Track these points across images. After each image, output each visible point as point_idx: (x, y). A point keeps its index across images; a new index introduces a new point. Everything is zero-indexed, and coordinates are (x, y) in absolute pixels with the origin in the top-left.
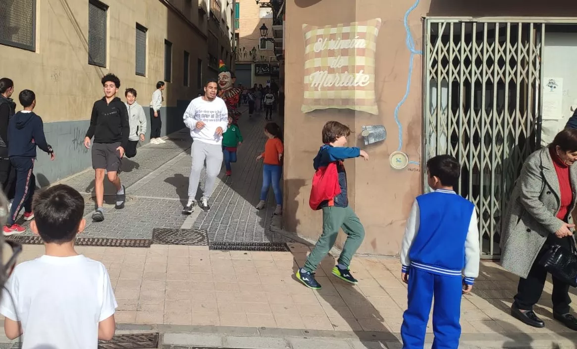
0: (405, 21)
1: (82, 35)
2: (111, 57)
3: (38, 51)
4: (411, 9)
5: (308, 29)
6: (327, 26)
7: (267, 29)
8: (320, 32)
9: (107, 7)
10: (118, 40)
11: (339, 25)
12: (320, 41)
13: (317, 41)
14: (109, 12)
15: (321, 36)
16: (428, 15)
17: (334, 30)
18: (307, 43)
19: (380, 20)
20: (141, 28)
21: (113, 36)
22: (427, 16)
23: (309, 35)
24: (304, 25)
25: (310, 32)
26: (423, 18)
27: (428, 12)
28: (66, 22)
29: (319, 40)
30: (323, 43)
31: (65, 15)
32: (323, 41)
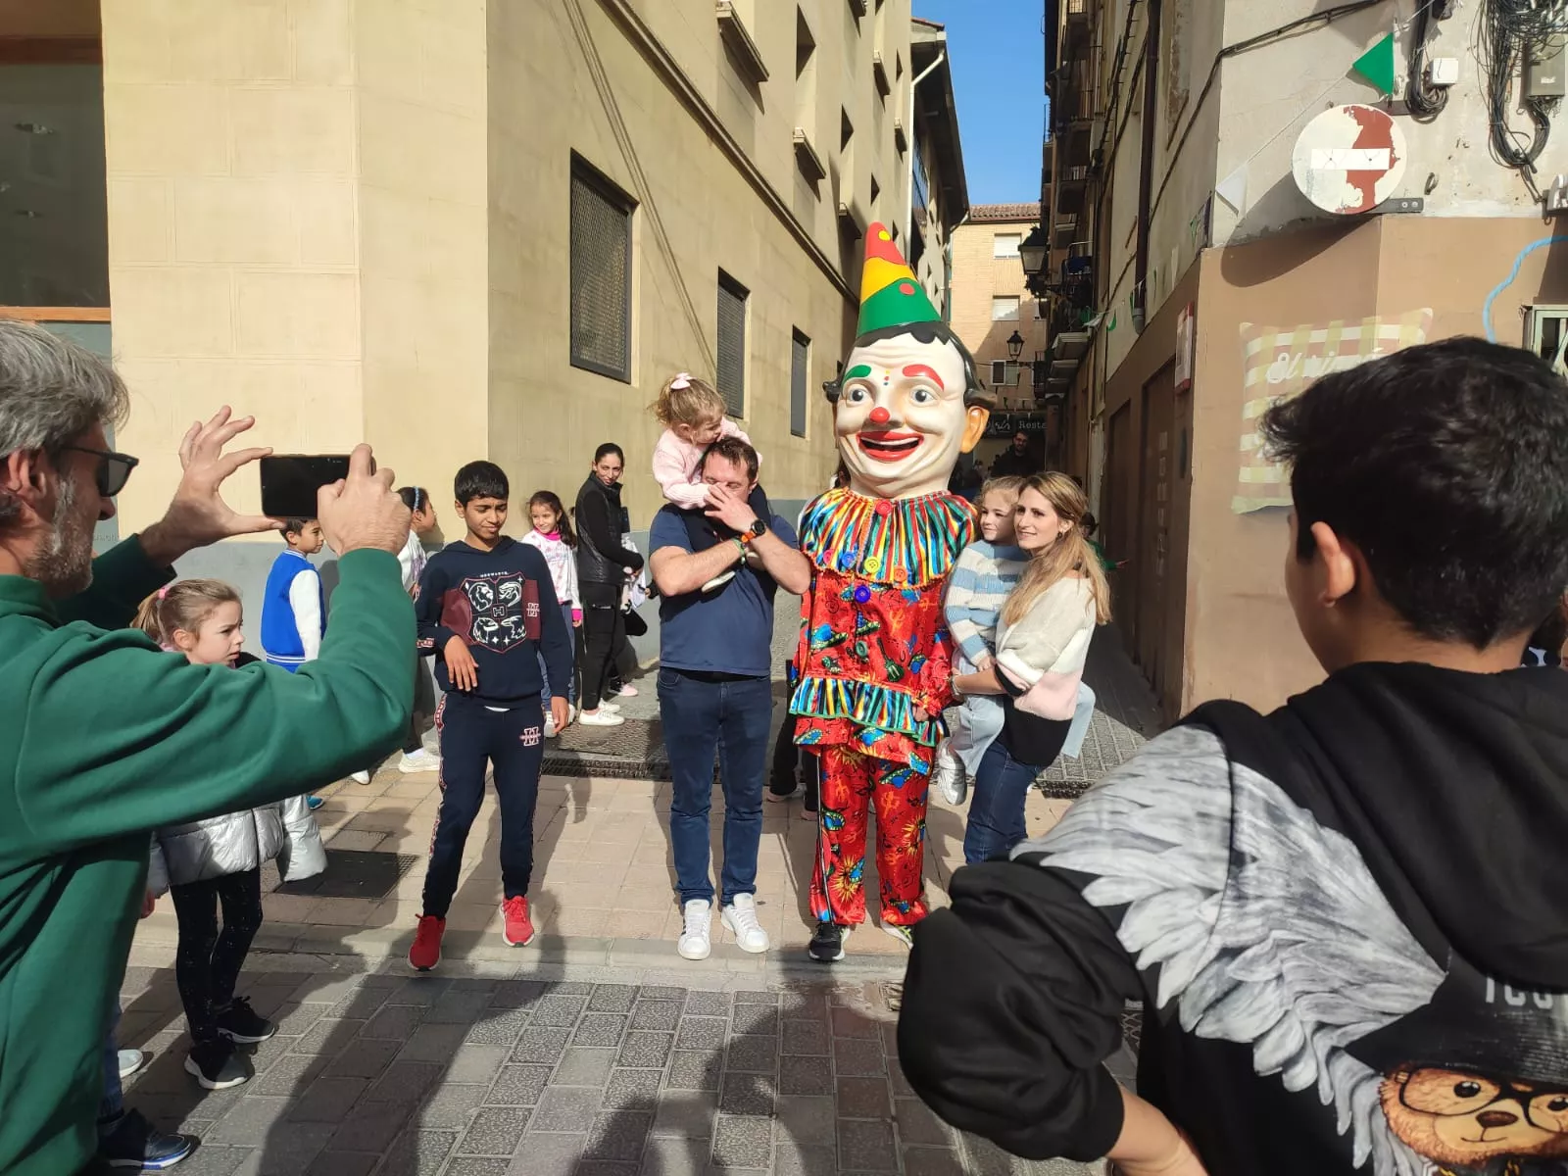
0: (1485, 314)
1: (707, 353)
2: (752, 397)
3: (635, 382)
4: (1499, 287)
5: (1255, 333)
6: (1301, 326)
7: (1022, 342)
8: (1284, 339)
9: (746, 292)
10: (765, 361)
11: (1332, 323)
12: (1284, 359)
13: (1276, 360)
14: (749, 302)
15: (1287, 348)
16: (1537, 301)
17: (1318, 336)
18: (1249, 363)
19: (1429, 311)
20: (800, 338)
21: (756, 354)
22: (1535, 303)
23: (1256, 346)
24: (1245, 326)
25: (1259, 339)
26: (1525, 307)
27: (1537, 295)
28: (681, 322)
29: (1280, 358)
30: (1289, 363)
31: (680, 308)
32: (1292, 359)
